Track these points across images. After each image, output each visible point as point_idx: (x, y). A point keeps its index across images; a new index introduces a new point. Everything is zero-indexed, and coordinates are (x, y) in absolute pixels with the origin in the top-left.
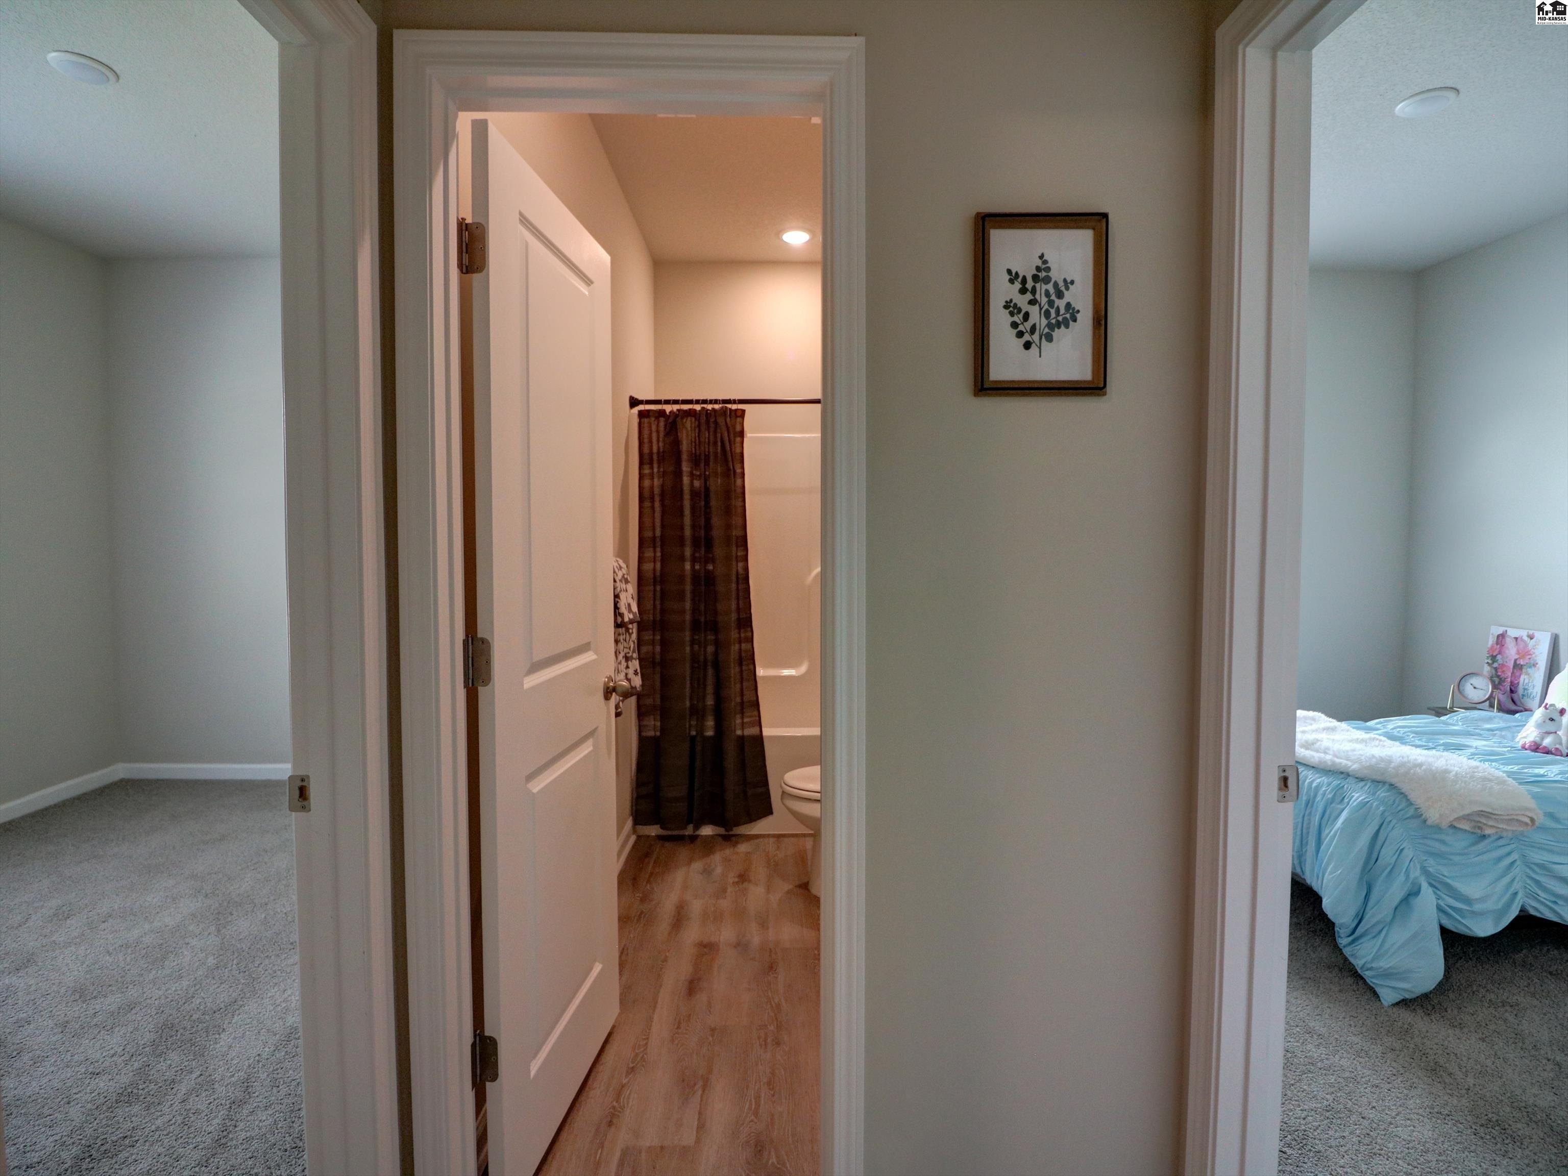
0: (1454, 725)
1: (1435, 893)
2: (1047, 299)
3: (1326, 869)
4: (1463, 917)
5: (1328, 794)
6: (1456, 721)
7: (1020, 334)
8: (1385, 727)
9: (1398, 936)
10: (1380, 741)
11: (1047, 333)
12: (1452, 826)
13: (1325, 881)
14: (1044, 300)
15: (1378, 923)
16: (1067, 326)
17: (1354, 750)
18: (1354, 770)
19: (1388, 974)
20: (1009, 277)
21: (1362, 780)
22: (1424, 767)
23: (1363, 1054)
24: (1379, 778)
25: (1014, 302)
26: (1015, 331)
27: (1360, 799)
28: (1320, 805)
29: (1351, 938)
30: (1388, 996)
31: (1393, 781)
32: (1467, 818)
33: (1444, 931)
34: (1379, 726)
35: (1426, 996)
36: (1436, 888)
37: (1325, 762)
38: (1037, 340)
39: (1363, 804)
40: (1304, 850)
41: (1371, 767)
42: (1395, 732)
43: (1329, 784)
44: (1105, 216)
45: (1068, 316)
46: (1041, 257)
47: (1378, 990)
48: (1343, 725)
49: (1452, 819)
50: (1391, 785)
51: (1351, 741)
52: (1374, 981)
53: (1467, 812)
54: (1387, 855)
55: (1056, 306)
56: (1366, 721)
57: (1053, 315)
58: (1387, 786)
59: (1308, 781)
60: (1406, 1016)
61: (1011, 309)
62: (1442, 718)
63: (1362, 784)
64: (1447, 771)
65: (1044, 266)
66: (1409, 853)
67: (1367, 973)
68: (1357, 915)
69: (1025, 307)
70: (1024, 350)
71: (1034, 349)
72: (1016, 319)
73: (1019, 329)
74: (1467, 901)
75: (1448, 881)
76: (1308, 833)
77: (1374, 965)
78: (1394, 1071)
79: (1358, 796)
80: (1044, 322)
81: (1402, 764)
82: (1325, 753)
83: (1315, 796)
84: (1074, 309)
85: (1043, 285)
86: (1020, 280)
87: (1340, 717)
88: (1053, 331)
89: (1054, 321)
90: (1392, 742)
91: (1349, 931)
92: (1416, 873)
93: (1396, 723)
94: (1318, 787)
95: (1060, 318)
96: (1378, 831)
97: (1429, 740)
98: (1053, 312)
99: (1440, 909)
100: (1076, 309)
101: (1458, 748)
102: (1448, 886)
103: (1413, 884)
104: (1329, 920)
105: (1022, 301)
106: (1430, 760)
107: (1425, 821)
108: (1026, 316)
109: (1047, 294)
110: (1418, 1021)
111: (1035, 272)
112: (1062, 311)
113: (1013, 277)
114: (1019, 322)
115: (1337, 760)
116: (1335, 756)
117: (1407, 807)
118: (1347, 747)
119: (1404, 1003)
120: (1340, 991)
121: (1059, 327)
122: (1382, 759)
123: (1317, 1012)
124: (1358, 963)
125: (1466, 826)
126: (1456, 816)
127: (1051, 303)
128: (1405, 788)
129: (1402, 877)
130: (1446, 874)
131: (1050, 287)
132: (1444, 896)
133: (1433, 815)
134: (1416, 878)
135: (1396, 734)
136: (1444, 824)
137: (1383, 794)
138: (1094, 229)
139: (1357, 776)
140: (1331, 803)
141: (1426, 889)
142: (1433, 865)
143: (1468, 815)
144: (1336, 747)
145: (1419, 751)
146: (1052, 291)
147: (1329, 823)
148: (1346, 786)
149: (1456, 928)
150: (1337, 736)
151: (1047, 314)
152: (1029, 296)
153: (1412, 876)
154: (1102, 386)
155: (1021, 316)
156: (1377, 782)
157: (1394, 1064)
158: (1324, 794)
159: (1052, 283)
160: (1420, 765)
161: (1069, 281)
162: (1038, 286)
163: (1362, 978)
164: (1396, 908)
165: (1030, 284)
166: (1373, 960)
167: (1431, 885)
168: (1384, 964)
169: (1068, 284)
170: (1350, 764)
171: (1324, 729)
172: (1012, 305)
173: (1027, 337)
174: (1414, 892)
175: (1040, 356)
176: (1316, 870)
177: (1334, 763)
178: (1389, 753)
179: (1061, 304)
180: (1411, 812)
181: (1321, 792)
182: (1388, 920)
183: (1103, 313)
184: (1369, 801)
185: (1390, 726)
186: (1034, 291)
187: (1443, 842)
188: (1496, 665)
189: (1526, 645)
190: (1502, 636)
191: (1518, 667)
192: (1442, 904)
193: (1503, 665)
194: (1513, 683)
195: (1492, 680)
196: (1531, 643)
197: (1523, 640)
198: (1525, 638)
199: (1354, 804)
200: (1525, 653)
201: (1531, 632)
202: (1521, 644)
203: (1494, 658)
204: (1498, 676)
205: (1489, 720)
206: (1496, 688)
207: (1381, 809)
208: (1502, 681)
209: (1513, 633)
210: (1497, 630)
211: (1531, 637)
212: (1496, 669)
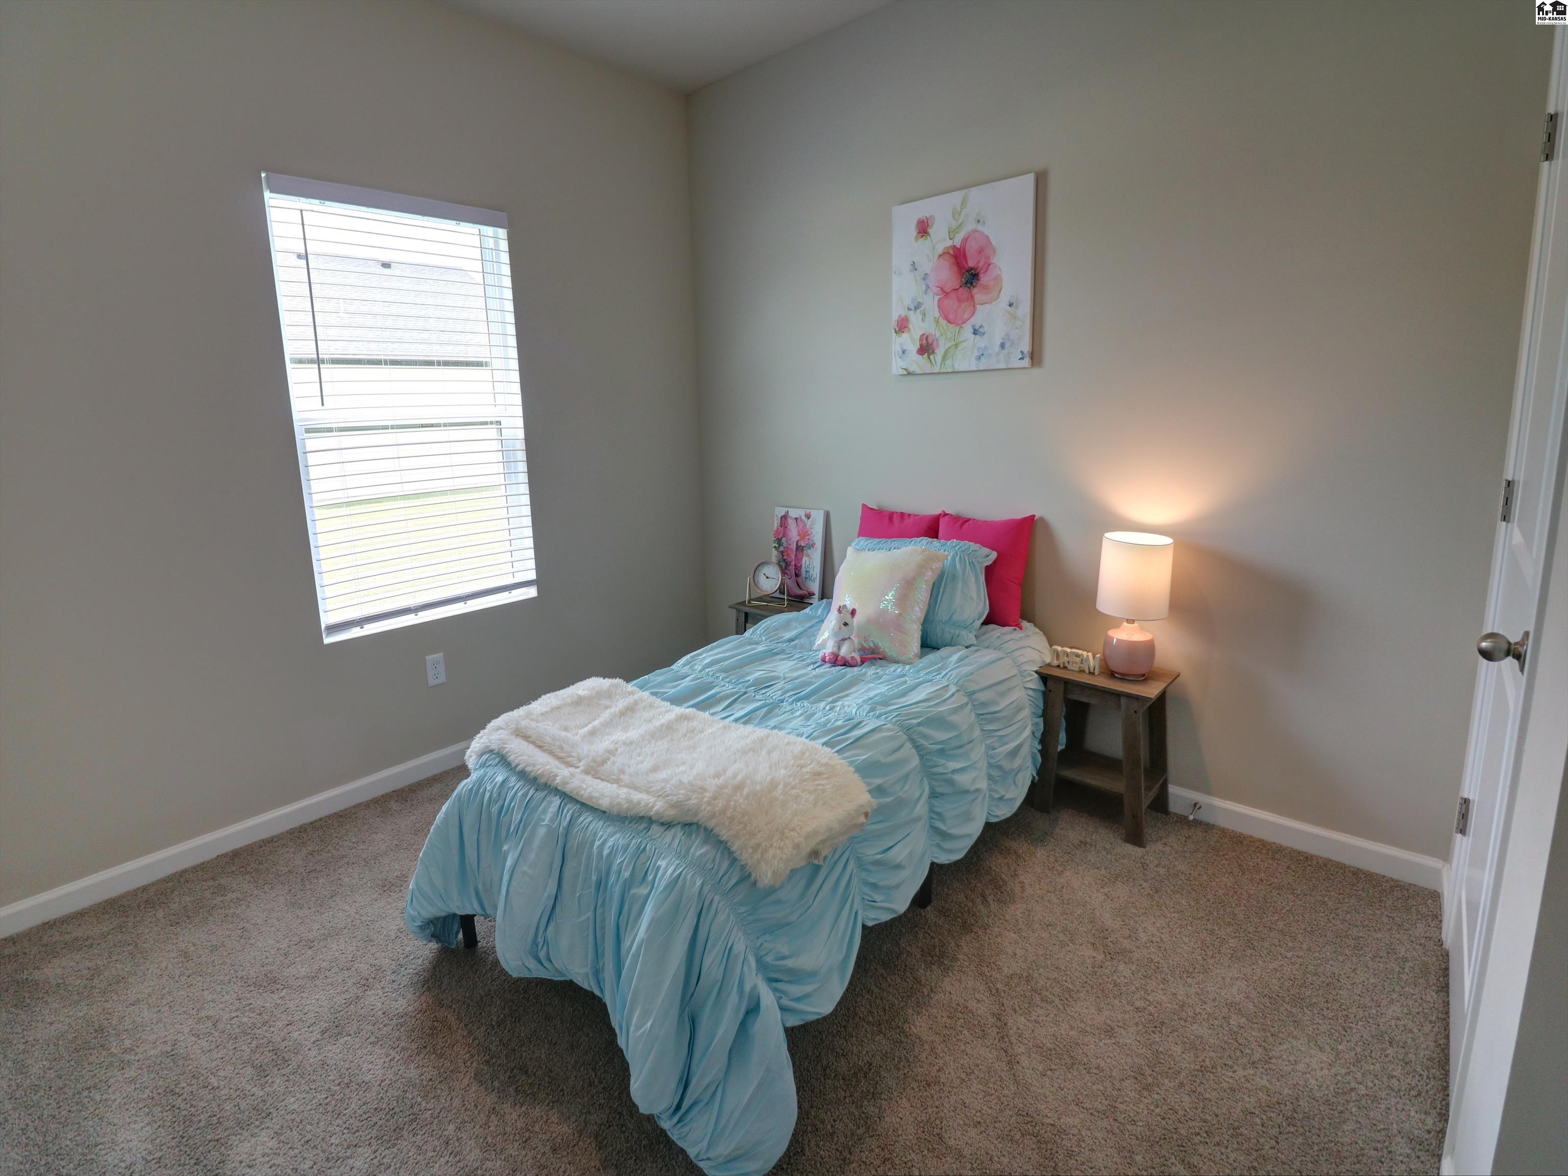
1: (778, 992)
5: (625, 870)
13: (631, 1040)
15: (710, 1080)
18: (657, 813)
19: (730, 1161)
21: (670, 829)
27: (669, 872)
28: (615, 889)
36: (778, 984)
37: (619, 804)
39: (674, 881)
40: (601, 964)
43: (626, 847)
50: (708, 825)
52: (712, 1172)
54: (711, 962)
58: (703, 833)
59: (597, 843)
63: (670, 836)
64: (773, 785)
67: (701, 1163)
76: (604, 934)
79: (665, 865)
83: (609, 872)
91: (673, 1109)
94: (611, 855)
96: (697, 926)
97: (738, 680)
99: (785, 1009)
102: (790, 970)
103: (749, 995)
107: (755, 883)
116: (632, 785)
117: (731, 865)
122: (692, 788)
128: (726, 833)
129: (734, 998)
130: (785, 952)
132: (787, 988)
133: (765, 870)
134: (752, 985)
137: (699, 853)
139: (662, 821)
140: (630, 887)
141: (766, 995)
142: (770, 950)
147: (629, 928)
148: (648, 848)
153: (747, 988)
156: (690, 829)
158: (620, 869)
160: (741, 787)
164: (731, 1050)
166: (709, 1146)
167: (771, 984)
174: (753, 1009)
177: (630, 801)
180: (737, 873)
181: (616, 864)
182: (722, 1071)
184: (682, 872)
188: (782, 549)
189: (805, 525)
190: (785, 518)
191: (800, 549)
192: (785, 1002)
193: (787, 548)
194: (795, 565)
195: (781, 566)
196: (809, 523)
197: (802, 521)
198: (804, 518)
199: (661, 885)
200: (805, 533)
201: (808, 511)
202: (801, 525)
203: (779, 541)
204: (784, 560)
205: (786, 626)
206: (784, 573)
207: (699, 883)
208: (788, 564)
209: (793, 513)
210: (781, 512)
211: (808, 516)
212: (782, 553)
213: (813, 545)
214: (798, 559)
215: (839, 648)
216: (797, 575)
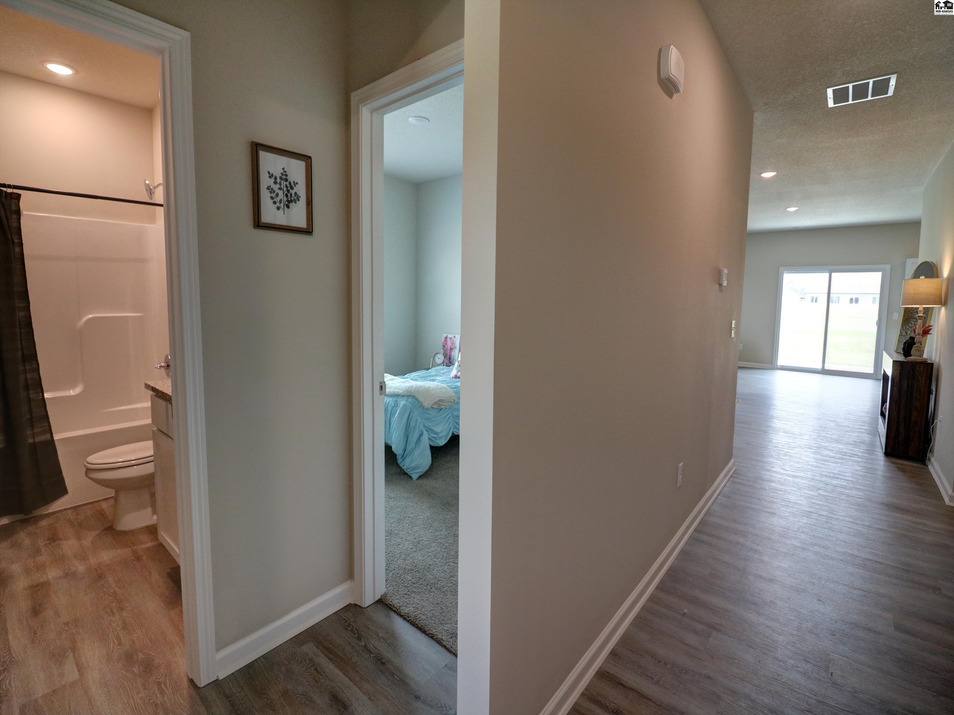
0: (432, 373)
1: (428, 433)
2: (286, 189)
3: (393, 434)
4: (436, 440)
5: (393, 404)
6: (433, 371)
7: (275, 203)
8: (410, 377)
9: (417, 452)
10: (409, 381)
11: (287, 204)
12: (432, 408)
13: (393, 439)
14: (285, 189)
15: (411, 450)
16: (295, 203)
17: (400, 386)
18: (401, 393)
19: (415, 468)
20: (269, 175)
21: (403, 396)
22: (423, 387)
23: (408, 498)
24: (409, 394)
25: (271, 187)
26: (272, 201)
28: (390, 409)
29: (402, 459)
30: (415, 476)
31: (413, 394)
32: (435, 403)
33: (431, 447)
34: (408, 377)
35: (426, 473)
36: (428, 431)
37: (391, 392)
38: (282, 207)
39: (404, 405)
41: (407, 391)
42: (414, 378)
43: (392, 400)
44: (310, 158)
45: (296, 198)
46: (283, 169)
47: (412, 476)
48: (397, 377)
49: (431, 404)
50: (413, 396)
51: (399, 383)
52: (410, 473)
53: (436, 400)
54: (413, 423)
55: (290, 193)
56: (404, 376)
57: (289, 196)
58: (412, 397)
60: (421, 481)
61: (270, 190)
62: (429, 371)
63: (403, 398)
64: (430, 387)
65: (284, 174)
66: (419, 420)
67: (408, 470)
68: (404, 449)
69: (277, 191)
70: (277, 210)
71: (281, 211)
72: (272, 195)
73: (274, 200)
74: (437, 433)
75: (431, 428)
77: (410, 466)
78: (418, 500)
79: (402, 403)
80: (285, 199)
81: (416, 387)
82: (391, 388)
83: (388, 407)
84: (298, 195)
85: (284, 182)
86: (274, 177)
87: (395, 375)
88: (290, 203)
89: (289, 199)
90: (413, 381)
91: (401, 456)
92: (422, 427)
93: (414, 374)
94: (389, 402)
95: (292, 199)
96: (409, 415)
97: (424, 378)
98: (289, 195)
99: (429, 439)
100: (299, 196)
101: (434, 380)
102: (431, 430)
103: (421, 431)
104: (395, 454)
105: (276, 187)
106: (425, 384)
107: (424, 407)
108: (277, 195)
109: (286, 186)
110: (424, 482)
111: (281, 175)
112: (293, 195)
113: (271, 176)
114: (274, 197)
115: (395, 390)
116: (394, 389)
118: (398, 385)
119: (420, 477)
120: (400, 481)
121: (292, 203)
122: (410, 387)
123: (392, 490)
124: (404, 468)
125: (435, 406)
126: (432, 403)
127: (288, 191)
128: (417, 396)
129: (417, 430)
130: (431, 425)
131: (287, 183)
132: (431, 434)
133: (426, 404)
134: (422, 429)
135: (414, 379)
136: (429, 407)
137: (410, 400)
138: (306, 162)
140: (394, 407)
141: (425, 432)
142: (426, 423)
143: (436, 402)
144: (394, 385)
145: (421, 382)
146: (288, 185)
147: (393, 416)
148: (398, 400)
149: (434, 444)
150: (394, 382)
151: (287, 196)
152: (278, 186)
153: (421, 428)
154: (311, 231)
155: (275, 194)
156: (408, 396)
157: (418, 498)
158: (391, 405)
159: (288, 182)
160: (421, 387)
161: (296, 183)
162: (282, 182)
163: (407, 474)
164: (416, 443)
165: (278, 180)
166: (409, 465)
167: (427, 431)
168: (413, 465)
169: (296, 184)
170: (399, 391)
171: (390, 380)
172: (271, 188)
173: (278, 204)
174: (421, 435)
175: (284, 214)
176: (389, 436)
177: (394, 391)
178: (412, 384)
179: (293, 192)
180: (419, 404)
181: (390, 404)
182: (414, 447)
183: (311, 200)
184: (406, 404)
185: (412, 376)
186: (280, 184)
187: (429, 414)
188: (445, 349)
189: (453, 340)
190: (446, 338)
191: (451, 349)
192: (430, 436)
193: (447, 349)
194: (449, 355)
195: (444, 356)
196: (455, 339)
197: (452, 339)
198: (453, 338)
199: (401, 406)
200: (453, 343)
201: (455, 335)
202: (452, 340)
203: (444, 346)
204: (445, 353)
205: (443, 369)
206: (445, 358)
207: (410, 406)
208: (447, 355)
209: (449, 336)
210: (445, 335)
211: (455, 337)
212: (445, 351)
213: (456, 348)
214: (451, 353)
215: (457, 373)
216: (450, 359)
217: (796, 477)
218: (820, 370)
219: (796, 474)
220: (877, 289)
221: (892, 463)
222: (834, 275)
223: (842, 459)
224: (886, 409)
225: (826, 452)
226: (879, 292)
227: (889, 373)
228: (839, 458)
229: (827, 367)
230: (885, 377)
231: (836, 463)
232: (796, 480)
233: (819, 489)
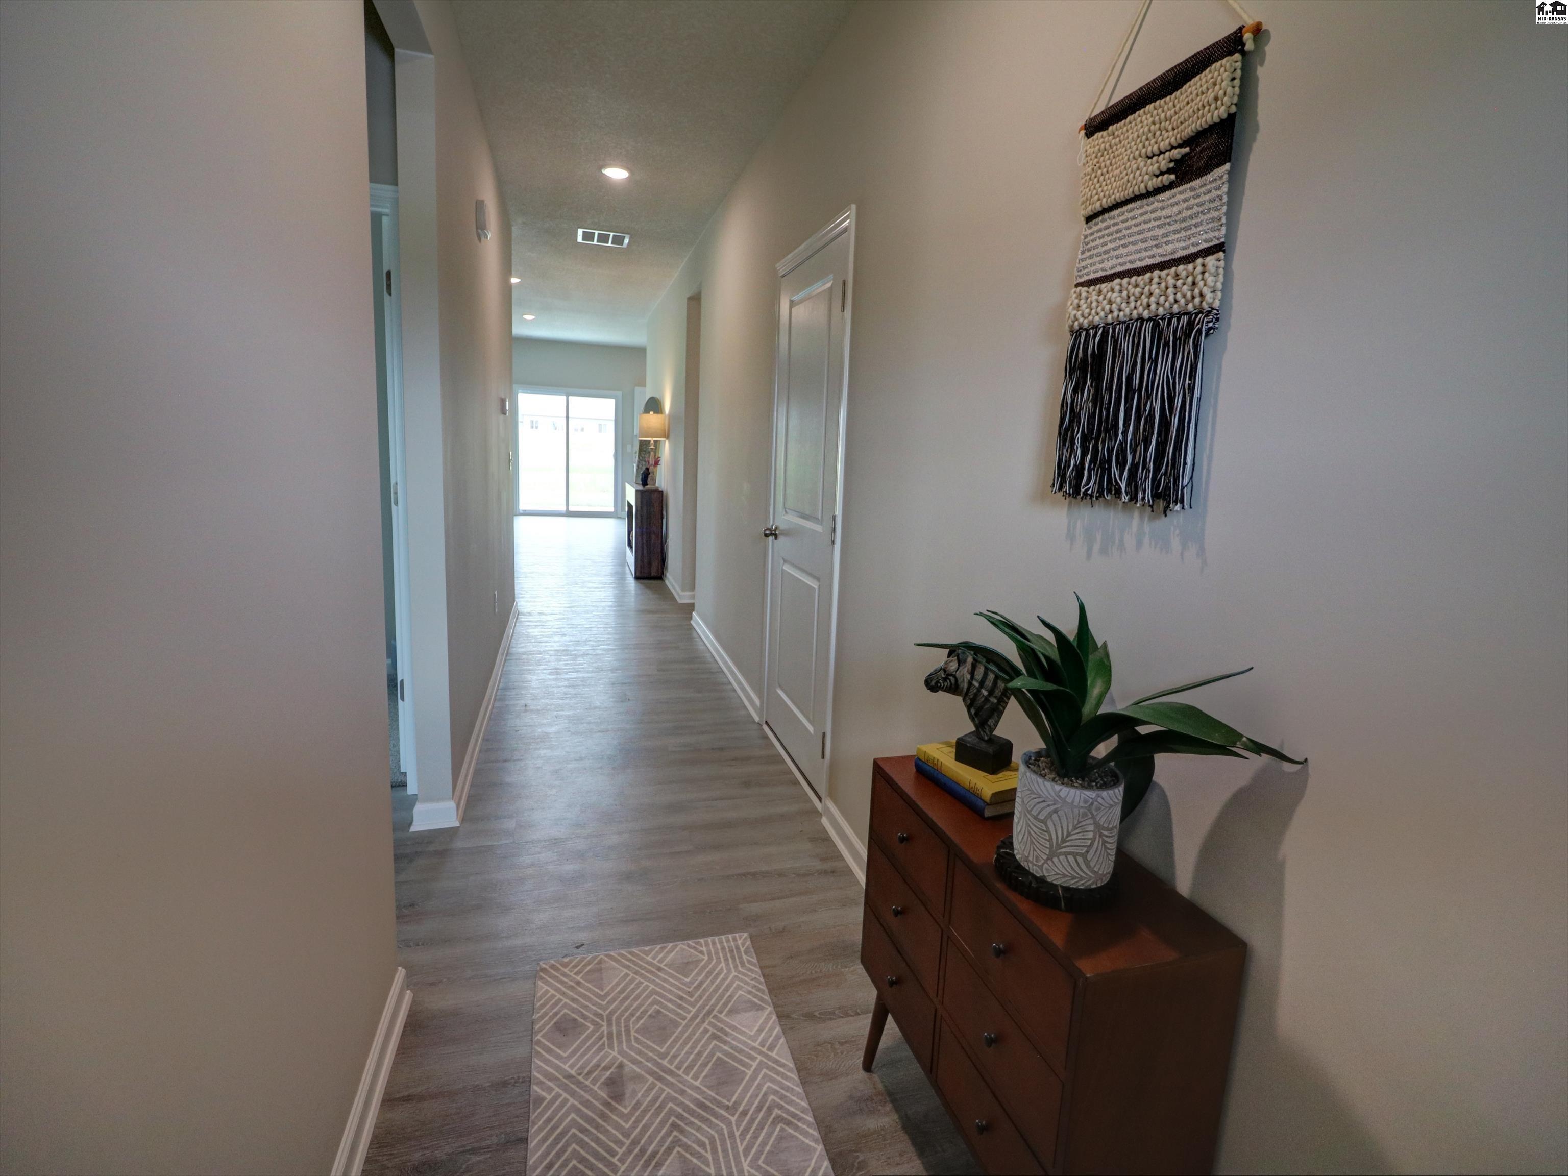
217: (573, 607)
218: (564, 512)
219: (571, 605)
220: (612, 415)
221: (641, 583)
222: (570, 398)
223: (604, 587)
224: (632, 537)
225: (590, 585)
226: (613, 418)
227: (633, 503)
228: (602, 588)
229: (571, 509)
230: (630, 506)
231: (600, 591)
232: (573, 609)
233: (593, 611)
